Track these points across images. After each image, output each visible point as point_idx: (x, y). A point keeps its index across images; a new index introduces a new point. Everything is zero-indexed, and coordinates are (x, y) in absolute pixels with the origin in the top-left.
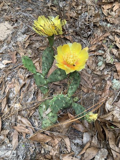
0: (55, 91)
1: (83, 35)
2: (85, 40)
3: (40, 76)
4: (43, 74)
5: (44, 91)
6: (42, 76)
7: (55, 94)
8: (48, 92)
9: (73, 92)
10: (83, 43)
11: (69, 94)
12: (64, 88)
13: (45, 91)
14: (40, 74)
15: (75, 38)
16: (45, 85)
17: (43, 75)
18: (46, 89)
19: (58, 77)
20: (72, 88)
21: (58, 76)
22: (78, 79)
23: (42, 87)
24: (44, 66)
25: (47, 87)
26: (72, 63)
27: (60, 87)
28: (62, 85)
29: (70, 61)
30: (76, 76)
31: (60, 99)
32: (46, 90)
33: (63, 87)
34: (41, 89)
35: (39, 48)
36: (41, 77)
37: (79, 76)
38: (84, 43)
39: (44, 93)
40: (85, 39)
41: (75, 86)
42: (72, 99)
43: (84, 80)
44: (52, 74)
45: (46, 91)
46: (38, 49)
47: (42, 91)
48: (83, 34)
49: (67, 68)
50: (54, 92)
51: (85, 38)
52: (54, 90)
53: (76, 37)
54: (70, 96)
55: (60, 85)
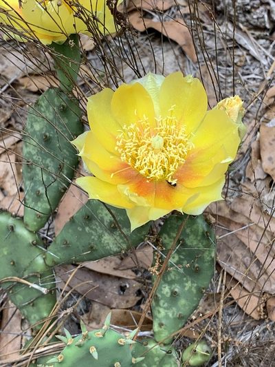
0: (96, 307)
1: (248, 17)
2: (257, 38)
3: (13, 228)
4: (29, 219)
5: (30, 308)
6: (22, 231)
7: (94, 324)
8: (53, 313)
9: (180, 317)
10: (249, 54)
11: (161, 325)
12: (139, 293)
13: (39, 311)
14: (11, 221)
15: (205, 28)
16: (34, 277)
17: (26, 226)
18: (44, 300)
19: (100, 237)
20: (174, 294)
21: (101, 232)
22: (201, 247)
23: (19, 289)
24: (31, 179)
25: (44, 290)
26: (157, 173)
27: (123, 289)
28: (129, 275)
29: (151, 164)
30: (195, 233)
31: (95, 355)
32: (43, 305)
33: (136, 285)
34: (19, 297)
35: (21, 81)
36: (17, 237)
37: (206, 236)
38: (254, 59)
39: (34, 319)
40: (257, 33)
41: (188, 284)
42: (174, 354)
43: (245, 253)
44: (72, 220)
45: (44, 310)
46: (15, 84)
47: (21, 308)
48: (249, 12)
49: (133, 199)
50: (87, 311)
51: (256, 28)
52: (88, 303)
53: (210, 28)
54: (164, 335)
55: (119, 278)
